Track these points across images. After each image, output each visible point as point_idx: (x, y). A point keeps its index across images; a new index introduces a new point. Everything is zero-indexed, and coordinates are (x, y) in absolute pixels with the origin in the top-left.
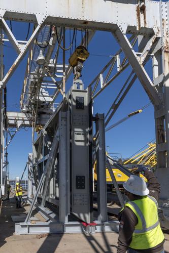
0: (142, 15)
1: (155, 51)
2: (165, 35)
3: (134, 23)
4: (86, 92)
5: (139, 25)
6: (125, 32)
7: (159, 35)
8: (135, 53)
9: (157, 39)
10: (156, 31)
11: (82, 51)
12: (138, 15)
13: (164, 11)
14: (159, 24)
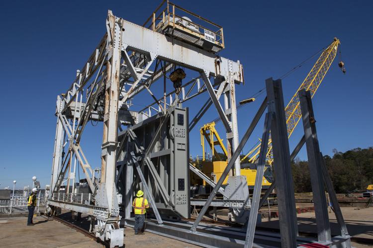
0: (218, 66)
1: (226, 91)
2: (231, 82)
3: (214, 71)
4: (185, 110)
5: (217, 73)
6: (208, 76)
7: (228, 82)
8: (214, 90)
9: (227, 84)
10: (226, 78)
11: (181, 73)
12: (216, 66)
13: (230, 66)
14: (228, 74)
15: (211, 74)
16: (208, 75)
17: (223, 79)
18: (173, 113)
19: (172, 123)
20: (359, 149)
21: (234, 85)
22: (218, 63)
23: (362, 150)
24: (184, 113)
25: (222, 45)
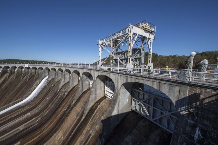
15: (148, 38)
16: (147, 38)
17: (150, 39)
18: (142, 48)
19: (142, 50)
20: (209, 51)
21: (152, 40)
22: (150, 35)
23: (211, 52)
24: (144, 48)
25: (155, 31)
